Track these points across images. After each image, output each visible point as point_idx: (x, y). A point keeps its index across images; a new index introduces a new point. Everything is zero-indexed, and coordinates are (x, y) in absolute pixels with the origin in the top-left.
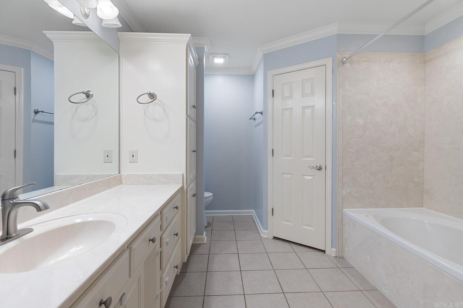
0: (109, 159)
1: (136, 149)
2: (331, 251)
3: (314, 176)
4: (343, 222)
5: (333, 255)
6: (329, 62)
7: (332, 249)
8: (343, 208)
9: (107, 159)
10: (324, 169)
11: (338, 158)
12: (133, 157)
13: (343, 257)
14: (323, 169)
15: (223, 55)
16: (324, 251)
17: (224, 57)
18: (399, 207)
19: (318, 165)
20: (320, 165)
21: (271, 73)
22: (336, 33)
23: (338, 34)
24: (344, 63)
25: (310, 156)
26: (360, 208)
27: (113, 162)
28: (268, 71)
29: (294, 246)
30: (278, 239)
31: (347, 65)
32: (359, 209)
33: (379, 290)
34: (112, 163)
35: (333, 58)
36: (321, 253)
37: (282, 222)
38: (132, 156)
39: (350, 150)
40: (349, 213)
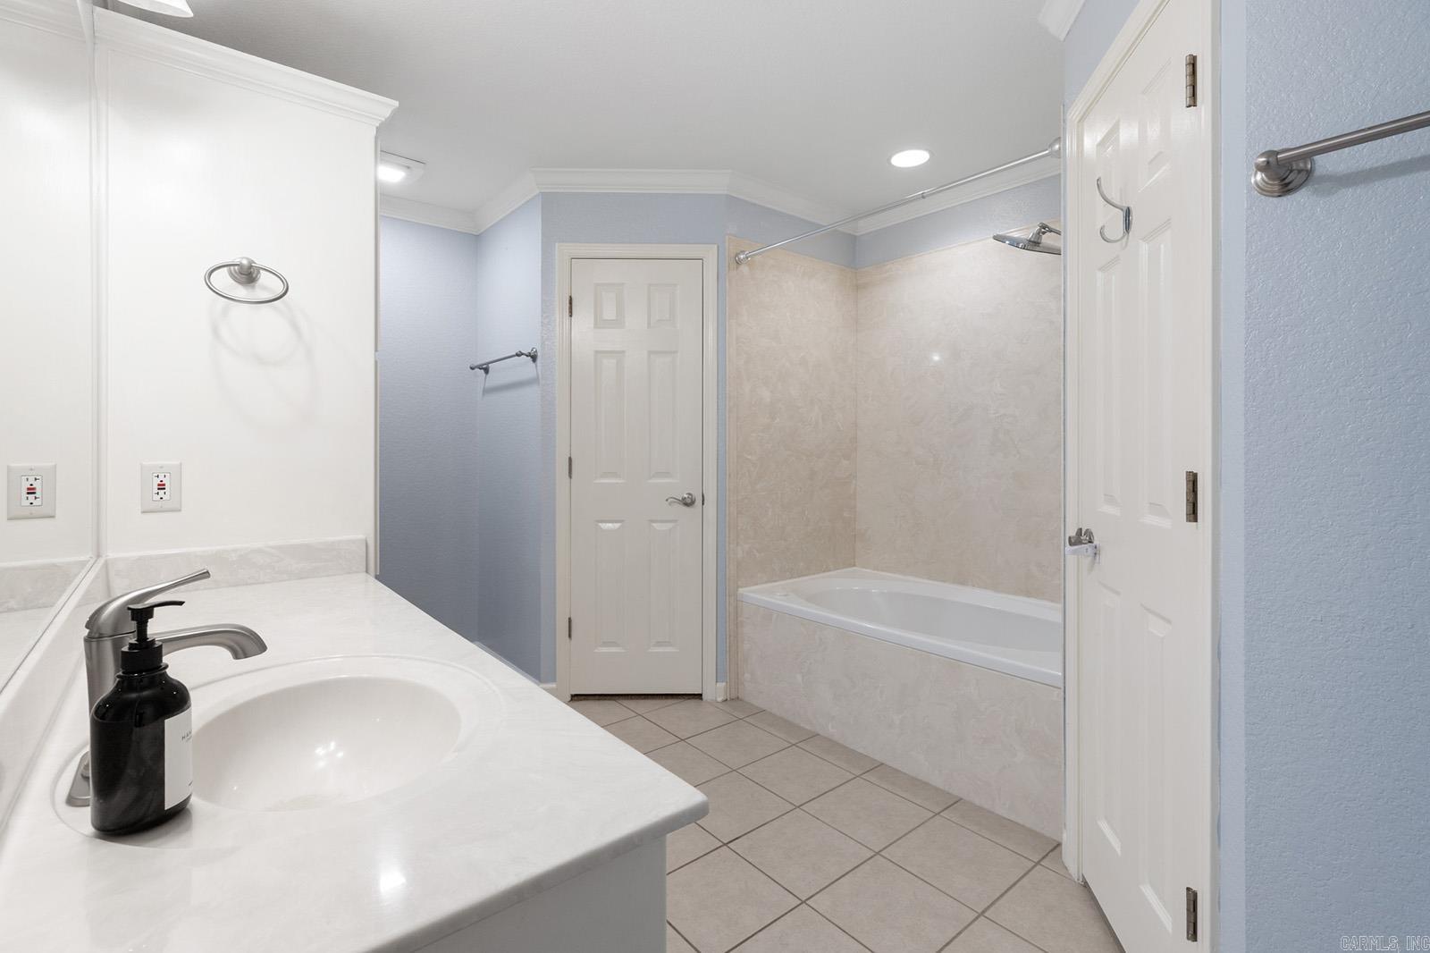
0: (35, 502)
1: (178, 463)
2: (714, 691)
3: (675, 521)
4: (739, 619)
5: (720, 699)
6: (710, 254)
7: (718, 684)
8: (738, 587)
9: (28, 503)
10: (699, 501)
11: (730, 476)
12: (161, 492)
13: (738, 698)
14: (696, 504)
15: (408, 163)
16: (699, 696)
17: (408, 168)
18: (824, 572)
19: (686, 496)
20: (689, 494)
21: (563, 250)
22: (726, 192)
23: (727, 196)
24: (738, 263)
25: (667, 474)
26: (766, 582)
27: (58, 513)
28: (557, 244)
29: (631, 704)
30: (584, 699)
31: (744, 269)
32: (764, 586)
33: (821, 733)
34: (53, 517)
35: (718, 247)
36: (692, 703)
37: (596, 651)
38: (157, 487)
39: (749, 457)
40: (752, 595)
